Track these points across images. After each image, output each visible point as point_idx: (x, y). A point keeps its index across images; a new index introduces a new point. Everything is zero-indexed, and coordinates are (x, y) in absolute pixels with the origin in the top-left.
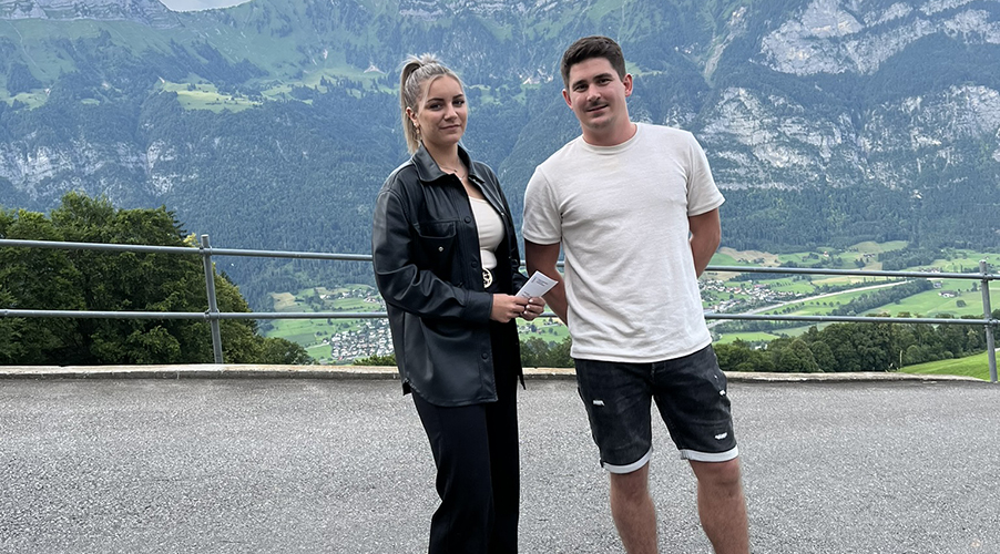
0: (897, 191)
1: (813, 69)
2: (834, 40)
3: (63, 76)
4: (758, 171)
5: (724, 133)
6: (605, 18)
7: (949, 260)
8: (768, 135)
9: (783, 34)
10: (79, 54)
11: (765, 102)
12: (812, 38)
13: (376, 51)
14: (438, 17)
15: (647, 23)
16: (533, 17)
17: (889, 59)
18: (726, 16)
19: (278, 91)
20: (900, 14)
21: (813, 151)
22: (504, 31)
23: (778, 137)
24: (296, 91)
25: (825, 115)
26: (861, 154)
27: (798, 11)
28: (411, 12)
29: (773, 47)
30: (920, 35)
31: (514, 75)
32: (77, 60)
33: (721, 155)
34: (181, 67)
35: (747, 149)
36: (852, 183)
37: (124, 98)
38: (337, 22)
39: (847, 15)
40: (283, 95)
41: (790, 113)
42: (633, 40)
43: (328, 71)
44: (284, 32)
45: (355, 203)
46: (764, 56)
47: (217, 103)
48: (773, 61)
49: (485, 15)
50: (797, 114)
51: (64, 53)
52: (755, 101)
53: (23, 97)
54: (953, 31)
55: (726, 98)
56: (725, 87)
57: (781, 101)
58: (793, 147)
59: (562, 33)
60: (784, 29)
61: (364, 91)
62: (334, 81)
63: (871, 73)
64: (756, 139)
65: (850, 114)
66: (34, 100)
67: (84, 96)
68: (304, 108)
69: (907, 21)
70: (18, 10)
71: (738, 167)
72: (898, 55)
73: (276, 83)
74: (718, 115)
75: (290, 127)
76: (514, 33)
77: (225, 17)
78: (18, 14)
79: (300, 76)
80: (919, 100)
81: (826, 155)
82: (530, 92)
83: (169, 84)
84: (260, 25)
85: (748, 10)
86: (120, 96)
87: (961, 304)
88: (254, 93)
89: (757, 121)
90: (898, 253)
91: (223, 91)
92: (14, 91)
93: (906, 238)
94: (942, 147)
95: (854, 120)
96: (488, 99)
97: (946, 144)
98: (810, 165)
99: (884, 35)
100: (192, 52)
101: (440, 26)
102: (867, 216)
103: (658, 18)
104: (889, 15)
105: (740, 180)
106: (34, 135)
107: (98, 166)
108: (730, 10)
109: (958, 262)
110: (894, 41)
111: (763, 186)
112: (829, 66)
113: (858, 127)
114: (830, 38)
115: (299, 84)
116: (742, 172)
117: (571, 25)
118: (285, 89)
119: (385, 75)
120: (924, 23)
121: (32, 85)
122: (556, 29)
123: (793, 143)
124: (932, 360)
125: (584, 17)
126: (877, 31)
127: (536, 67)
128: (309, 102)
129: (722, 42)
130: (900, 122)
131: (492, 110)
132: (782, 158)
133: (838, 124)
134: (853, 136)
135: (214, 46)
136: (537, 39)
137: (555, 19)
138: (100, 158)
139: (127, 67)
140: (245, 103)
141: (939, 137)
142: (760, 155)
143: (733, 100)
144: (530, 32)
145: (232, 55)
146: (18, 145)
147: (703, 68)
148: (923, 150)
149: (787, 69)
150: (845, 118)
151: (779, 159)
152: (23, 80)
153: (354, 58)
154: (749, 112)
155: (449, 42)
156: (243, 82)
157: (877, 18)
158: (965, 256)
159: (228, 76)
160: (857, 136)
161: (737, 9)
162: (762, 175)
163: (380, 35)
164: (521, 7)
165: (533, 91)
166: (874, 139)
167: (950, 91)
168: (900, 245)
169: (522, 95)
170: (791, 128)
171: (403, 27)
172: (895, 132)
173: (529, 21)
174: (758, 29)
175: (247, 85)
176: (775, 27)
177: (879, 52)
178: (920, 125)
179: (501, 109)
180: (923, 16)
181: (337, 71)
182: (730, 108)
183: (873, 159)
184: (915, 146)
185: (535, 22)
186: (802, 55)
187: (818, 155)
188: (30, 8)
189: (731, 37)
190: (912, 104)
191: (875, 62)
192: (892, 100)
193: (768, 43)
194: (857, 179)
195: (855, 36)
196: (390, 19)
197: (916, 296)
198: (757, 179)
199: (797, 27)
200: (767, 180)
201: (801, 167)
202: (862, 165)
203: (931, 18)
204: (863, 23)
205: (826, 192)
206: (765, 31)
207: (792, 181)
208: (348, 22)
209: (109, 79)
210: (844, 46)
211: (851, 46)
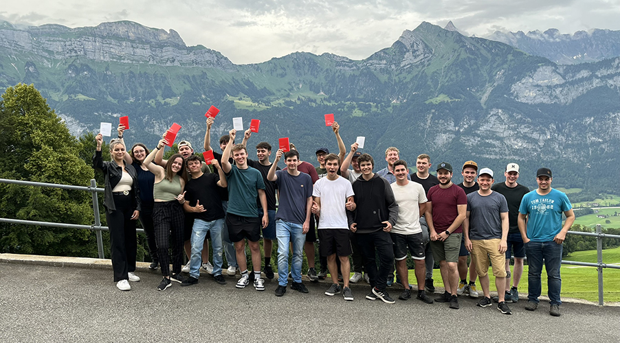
0: (578, 164)
1: (538, 101)
2: (549, 87)
3: (185, 91)
4: (505, 150)
5: (489, 131)
6: (434, 73)
7: (603, 199)
8: (512, 133)
9: (523, 84)
10: (193, 82)
11: (511, 116)
12: (538, 86)
13: (323, 85)
14: (353, 70)
15: (454, 76)
16: (399, 72)
17: (578, 98)
18: (494, 74)
19: (278, 102)
20: (585, 75)
21: (535, 141)
22: (384, 78)
23: (517, 134)
24: (286, 103)
25: (542, 124)
26: (560, 144)
27: (531, 72)
28: (341, 67)
29: (518, 89)
30: (595, 86)
31: (387, 98)
32: (192, 85)
33: (487, 141)
34: (236, 89)
35: (501, 139)
36: (554, 158)
37: (211, 102)
38: (306, 71)
39: (558, 75)
40: (280, 104)
41: (524, 122)
42: (446, 84)
43: (301, 94)
44: (282, 76)
45: (309, 155)
46: (512, 94)
47: (251, 106)
48: (517, 96)
49: (375, 70)
50: (528, 123)
51: (186, 81)
52: (507, 116)
53: (168, 100)
54: (612, 85)
55: (492, 113)
56: (492, 108)
57: (520, 116)
58: (524, 139)
59: (412, 80)
60: (524, 81)
61: (316, 103)
62: (303, 98)
63: (568, 104)
64: (506, 134)
65: (555, 124)
66: (173, 101)
67: (194, 101)
68: (289, 110)
69: (589, 79)
70: (169, 62)
71: (496, 147)
72: (583, 95)
73: (278, 99)
74: (487, 122)
75: (282, 119)
76: (389, 78)
77: (257, 67)
78: (169, 64)
79: (288, 95)
80: (592, 118)
81: (541, 144)
82: (395, 107)
83: (231, 97)
84: (272, 71)
85: (505, 71)
86: (209, 101)
87: (608, 222)
88: (268, 103)
89: (507, 126)
90: (576, 194)
91: (254, 101)
92: (165, 97)
93: (581, 187)
94: (603, 143)
95: (557, 127)
96: (374, 109)
97: (605, 141)
98: (532, 148)
99: (576, 86)
100: (241, 83)
101: (354, 74)
102: (561, 175)
103: (460, 73)
104: (579, 76)
105: (496, 154)
106: (171, 117)
107: (198, 132)
108: (495, 72)
109: (608, 201)
110: (581, 89)
111: (507, 158)
112: (546, 100)
113: (559, 130)
114: (547, 86)
115: (288, 99)
116: (497, 150)
117: (416, 75)
118: (281, 101)
119: (327, 96)
120: (597, 80)
121: (172, 95)
122: (409, 77)
123: (524, 137)
124: (590, 249)
125: (423, 72)
126: (572, 83)
127: (399, 95)
128: (292, 108)
129: (491, 86)
130: (582, 129)
131: (376, 114)
132: (519, 144)
133: (549, 129)
134: (556, 135)
135: (251, 80)
136: (400, 82)
137: (409, 72)
138: (199, 129)
139: (213, 88)
140: (263, 107)
141: (602, 138)
142: (508, 142)
143: (495, 115)
144: (397, 78)
145: (259, 85)
146: (164, 121)
147: (480, 99)
148: (593, 144)
149: (524, 100)
150: (553, 126)
151: (517, 145)
152: (169, 93)
153: (313, 88)
154: (503, 121)
155: (358, 82)
156: (263, 97)
157: (573, 77)
158: (612, 198)
159: (256, 94)
160: (558, 135)
161: (500, 70)
162: (507, 152)
163: (326, 78)
164: (393, 67)
165: (396, 106)
166: (567, 137)
167: (609, 115)
168: (577, 190)
169: (391, 108)
170: (524, 130)
171: (337, 75)
172: (579, 134)
173: (397, 74)
174: (510, 80)
175: (265, 99)
176: (519, 80)
177: (573, 94)
178: (593, 131)
179: (380, 114)
180: (597, 77)
181: (305, 94)
182: (493, 119)
183: (567, 146)
184: (588, 142)
185: (399, 74)
186: (532, 94)
187: (537, 143)
188: (173, 61)
189: (495, 84)
190: (589, 120)
191: (570, 100)
192: (578, 118)
193: (514, 88)
194: (557, 157)
195: (561, 86)
196: (331, 70)
197: (585, 217)
198: (505, 154)
199: (531, 80)
200: (510, 155)
201: (528, 149)
202: (560, 149)
203: (601, 78)
204: (565, 79)
205: (540, 162)
206: (514, 82)
207: (522, 156)
208: (311, 72)
209: (205, 94)
210: (554, 90)
211: (558, 91)
